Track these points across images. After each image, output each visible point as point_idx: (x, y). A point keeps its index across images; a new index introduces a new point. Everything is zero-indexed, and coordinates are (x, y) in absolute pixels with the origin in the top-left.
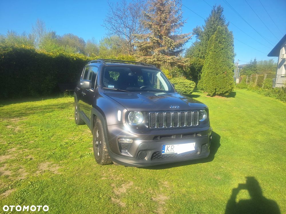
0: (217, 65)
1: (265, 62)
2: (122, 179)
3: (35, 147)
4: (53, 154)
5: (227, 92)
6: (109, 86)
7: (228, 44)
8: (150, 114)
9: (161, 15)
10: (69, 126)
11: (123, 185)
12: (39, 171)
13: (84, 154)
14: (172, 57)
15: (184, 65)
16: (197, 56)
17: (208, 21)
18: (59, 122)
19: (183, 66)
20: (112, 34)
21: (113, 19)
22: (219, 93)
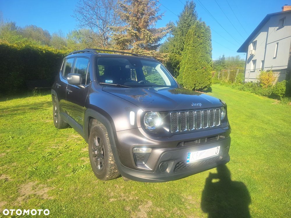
0: (197, 60)
1: (233, 58)
2: (137, 198)
3: (9, 162)
4: (36, 169)
5: (206, 87)
6: (106, 81)
7: (206, 39)
8: (170, 114)
9: (138, 6)
10: (47, 131)
11: (140, 207)
12: (21, 196)
13: (77, 167)
14: (152, 51)
15: (164, 59)
16: (172, 52)
17: (182, 16)
18: (33, 127)
19: (162, 61)
20: (84, 25)
21: (84, 9)
22: (198, 88)
